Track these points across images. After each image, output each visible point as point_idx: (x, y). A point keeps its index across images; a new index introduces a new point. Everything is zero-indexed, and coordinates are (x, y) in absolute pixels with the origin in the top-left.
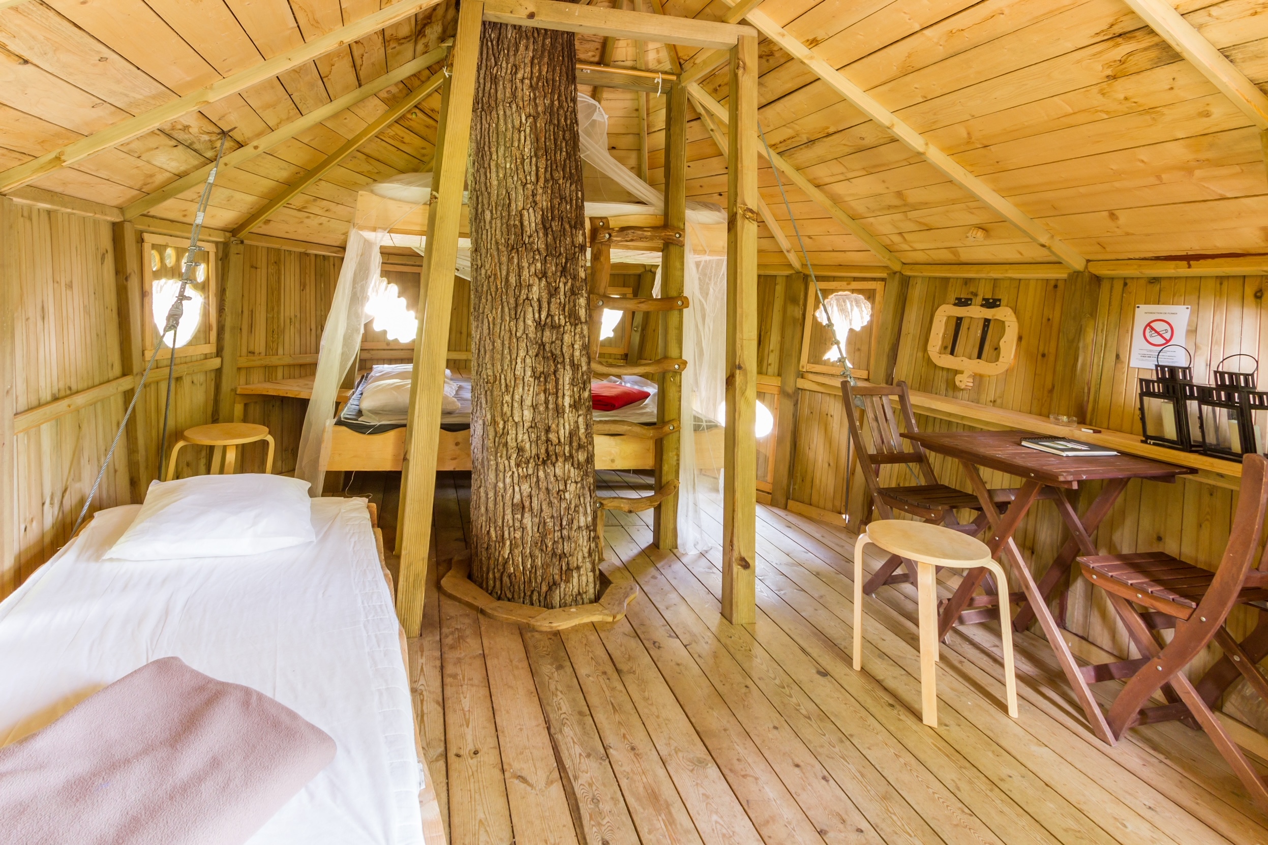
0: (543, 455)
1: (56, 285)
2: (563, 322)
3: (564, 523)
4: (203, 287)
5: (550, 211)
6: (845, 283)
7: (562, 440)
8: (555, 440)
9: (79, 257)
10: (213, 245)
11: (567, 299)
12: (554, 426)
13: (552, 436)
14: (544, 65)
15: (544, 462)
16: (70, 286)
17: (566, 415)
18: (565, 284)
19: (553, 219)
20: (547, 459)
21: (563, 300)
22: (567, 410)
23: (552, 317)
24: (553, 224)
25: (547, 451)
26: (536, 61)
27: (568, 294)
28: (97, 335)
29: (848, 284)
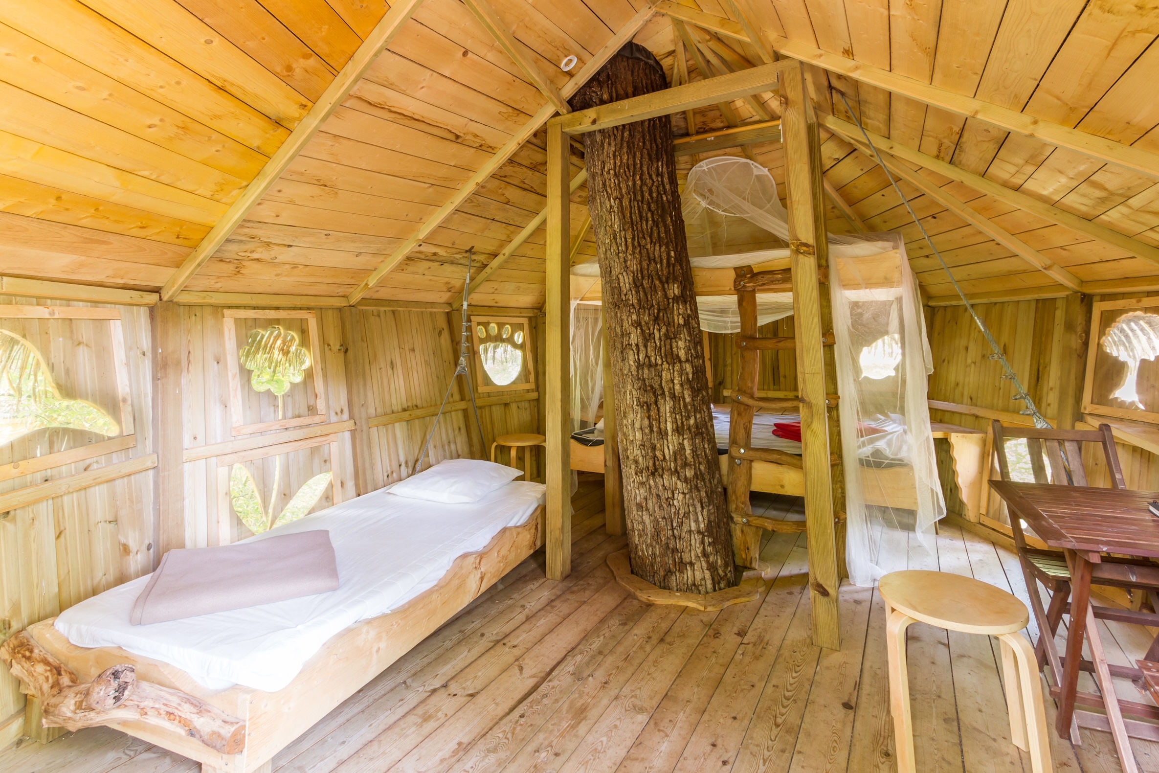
0: (651, 468)
1: (401, 350)
2: (659, 362)
3: (675, 525)
4: (522, 347)
5: (639, 273)
6: (1134, 301)
7: (667, 457)
8: (660, 457)
9: (419, 334)
10: (526, 319)
11: (662, 343)
12: (658, 446)
13: (658, 453)
14: (624, 154)
15: (653, 474)
16: (413, 350)
17: (669, 438)
18: (659, 330)
19: (643, 278)
20: (654, 472)
21: (658, 344)
22: (670, 433)
23: (649, 358)
24: (644, 282)
25: (654, 464)
26: (617, 153)
27: (663, 338)
28: (438, 377)
29: (1139, 301)
